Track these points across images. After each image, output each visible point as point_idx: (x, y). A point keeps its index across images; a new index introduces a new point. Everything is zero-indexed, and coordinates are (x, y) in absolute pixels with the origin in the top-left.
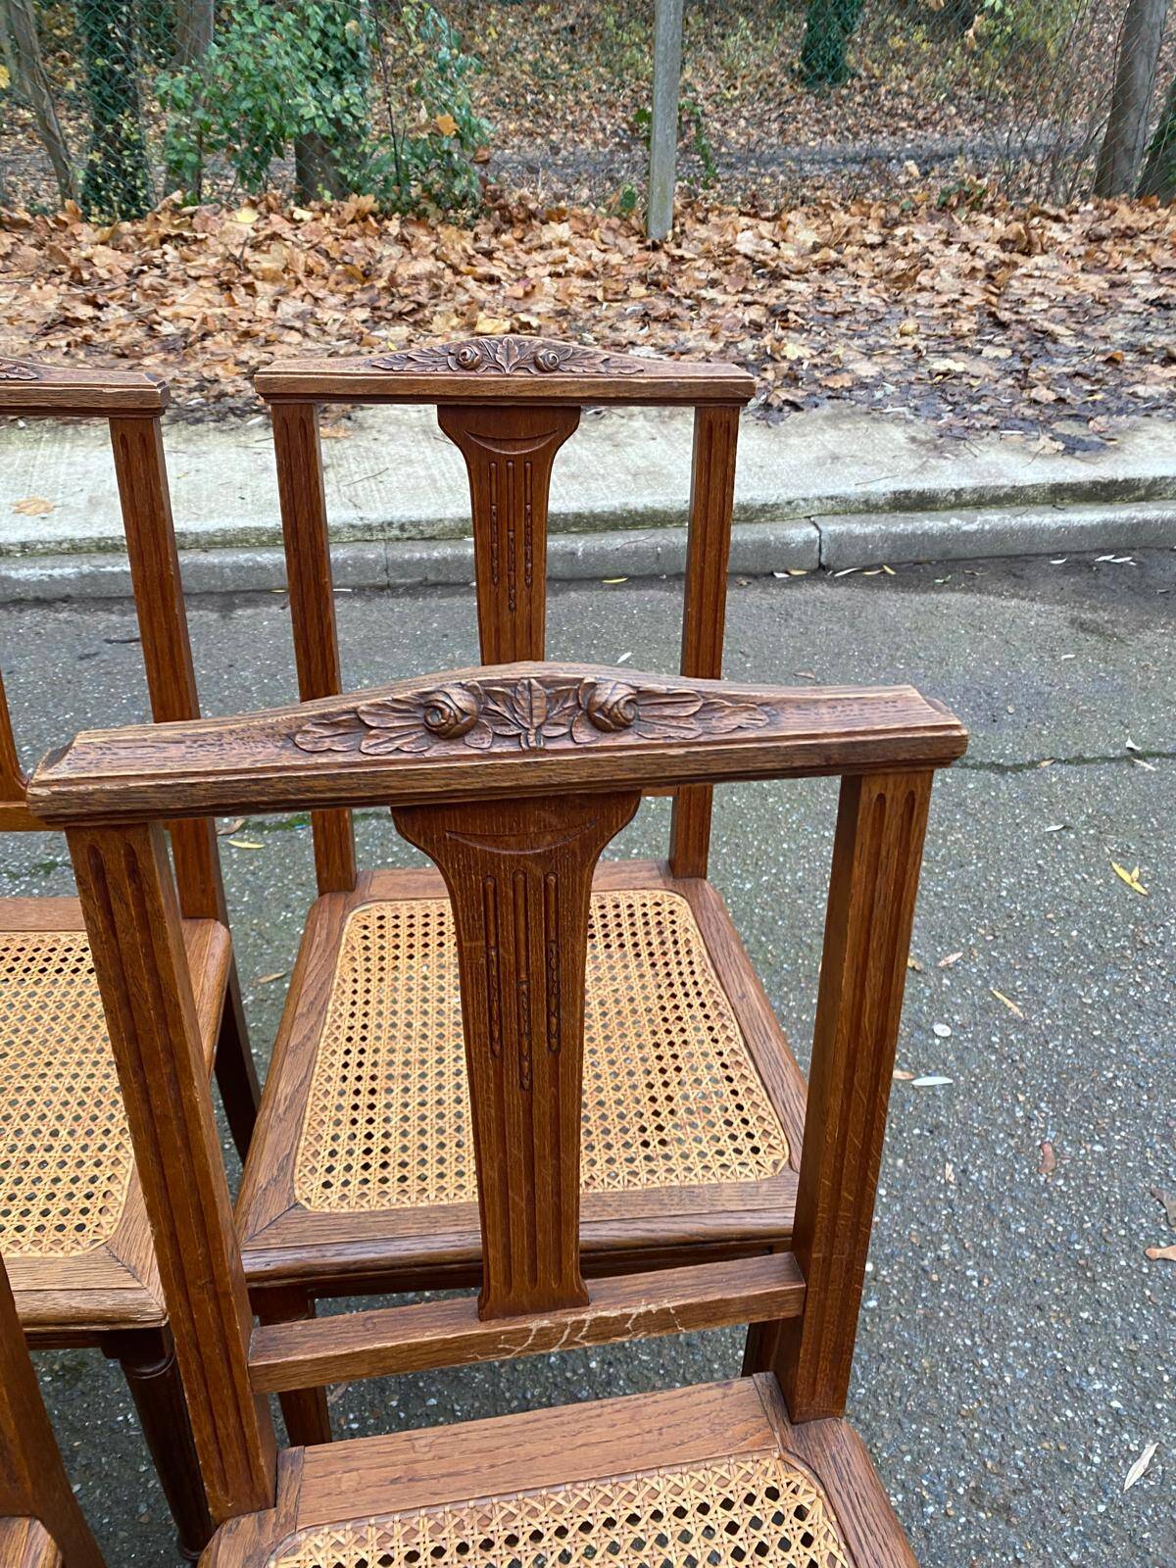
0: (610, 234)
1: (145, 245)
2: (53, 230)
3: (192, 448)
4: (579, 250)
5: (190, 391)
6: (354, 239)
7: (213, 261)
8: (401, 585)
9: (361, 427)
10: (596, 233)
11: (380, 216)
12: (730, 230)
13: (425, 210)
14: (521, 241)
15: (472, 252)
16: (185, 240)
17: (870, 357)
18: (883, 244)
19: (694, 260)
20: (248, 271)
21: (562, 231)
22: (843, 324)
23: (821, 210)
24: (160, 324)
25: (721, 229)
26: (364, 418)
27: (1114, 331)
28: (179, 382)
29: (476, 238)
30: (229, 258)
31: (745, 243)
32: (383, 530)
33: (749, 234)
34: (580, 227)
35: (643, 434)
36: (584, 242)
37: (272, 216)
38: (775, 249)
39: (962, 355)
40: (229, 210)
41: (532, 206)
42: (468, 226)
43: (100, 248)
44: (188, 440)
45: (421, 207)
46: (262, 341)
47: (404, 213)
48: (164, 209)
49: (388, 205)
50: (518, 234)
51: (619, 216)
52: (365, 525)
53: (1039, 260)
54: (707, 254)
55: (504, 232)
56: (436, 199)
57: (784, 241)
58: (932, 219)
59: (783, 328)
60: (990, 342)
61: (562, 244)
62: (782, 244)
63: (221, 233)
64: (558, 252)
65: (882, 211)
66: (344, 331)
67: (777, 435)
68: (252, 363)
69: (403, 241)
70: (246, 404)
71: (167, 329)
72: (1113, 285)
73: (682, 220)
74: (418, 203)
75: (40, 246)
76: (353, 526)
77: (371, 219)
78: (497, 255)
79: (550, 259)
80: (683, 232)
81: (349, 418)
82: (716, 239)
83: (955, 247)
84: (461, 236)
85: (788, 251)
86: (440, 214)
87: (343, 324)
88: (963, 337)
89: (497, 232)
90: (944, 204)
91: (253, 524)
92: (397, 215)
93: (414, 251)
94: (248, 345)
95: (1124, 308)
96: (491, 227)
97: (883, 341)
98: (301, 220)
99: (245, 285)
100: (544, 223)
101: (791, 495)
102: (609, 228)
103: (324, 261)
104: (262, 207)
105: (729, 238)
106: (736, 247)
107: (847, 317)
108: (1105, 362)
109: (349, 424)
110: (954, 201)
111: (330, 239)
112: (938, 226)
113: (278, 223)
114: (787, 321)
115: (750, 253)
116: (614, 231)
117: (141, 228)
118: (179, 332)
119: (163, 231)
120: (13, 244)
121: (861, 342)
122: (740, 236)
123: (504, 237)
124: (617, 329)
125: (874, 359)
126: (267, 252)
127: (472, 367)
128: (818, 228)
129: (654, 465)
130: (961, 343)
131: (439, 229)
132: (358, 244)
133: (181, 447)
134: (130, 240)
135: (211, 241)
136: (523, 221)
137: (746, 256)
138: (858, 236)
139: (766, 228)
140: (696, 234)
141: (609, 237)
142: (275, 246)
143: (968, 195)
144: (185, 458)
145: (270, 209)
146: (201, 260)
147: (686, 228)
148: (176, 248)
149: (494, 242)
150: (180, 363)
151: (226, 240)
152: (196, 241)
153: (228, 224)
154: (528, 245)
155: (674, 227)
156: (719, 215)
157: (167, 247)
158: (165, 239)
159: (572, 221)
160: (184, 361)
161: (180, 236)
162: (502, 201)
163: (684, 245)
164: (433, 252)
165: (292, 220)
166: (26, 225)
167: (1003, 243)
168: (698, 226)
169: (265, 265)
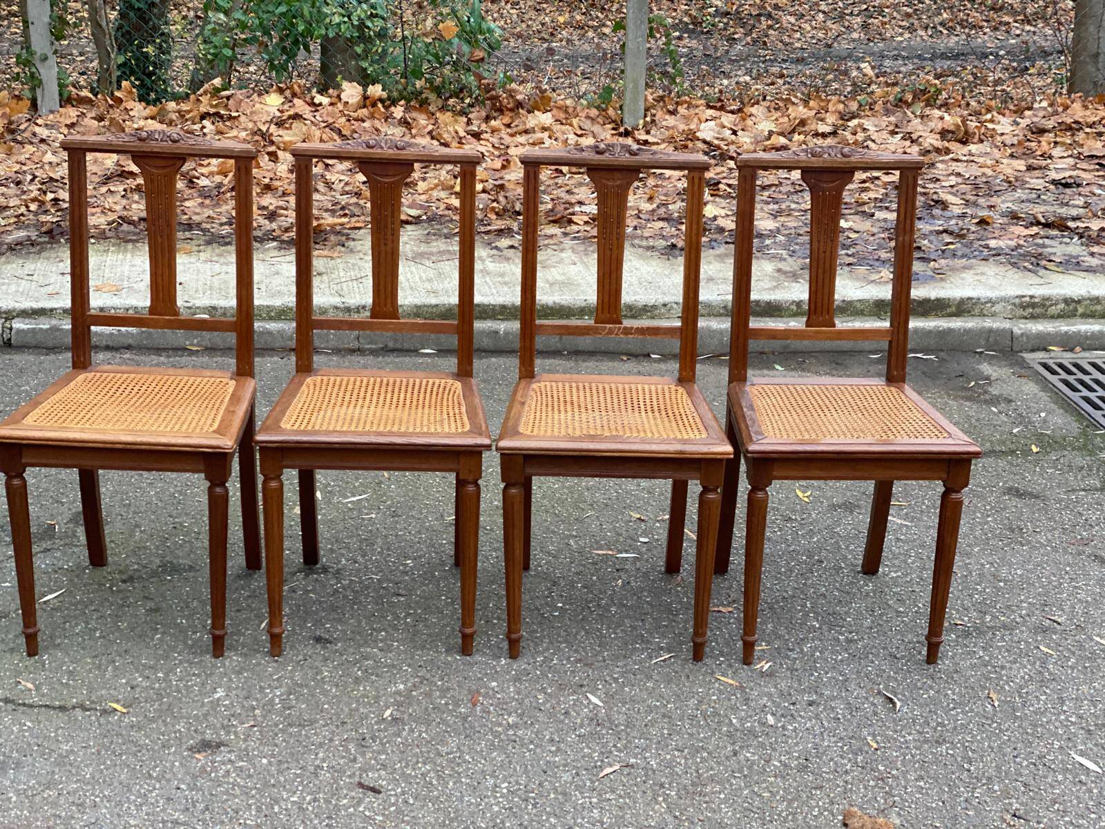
0: (589, 122)
1: (187, 120)
2: (111, 106)
3: (222, 260)
4: (558, 135)
5: (222, 224)
6: (363, 121)
7: (243, 134)
8: (368, 349)
9: (352, 251)
10: (575, 121)
11: (388, 103)
12: (696, 120)
13: (427, 98)
14: (508, 126)
15: (462, 134)
16: (221, 117)
17: (776, 217)
18: (834, 133)
19: (657, 144)
20: (272, 143)
21: (546, 119)
22: (766, 193)
23: (781, 104)
24: (198, 178)
25: (687, 119)
26: (355, 246)
27: (1003, 202)
28: (213, 218)
29: (469, 122)
30: (258, 132)
31: (707, 131)
32: (358, 312)
33: (712, 123)
34: (562, 116)
35: (567, 261)
36: (564, 128)
37: (296, 101)
38: (733, 137)
39: (856, 217)
40: (260, 95)
41: (519, 97)
42: (463, 113)
43: (149, 121)
44: (220, 255)
45: (424, 96)
46: (280, 193)
47: (408, 101)
48: (205, 93)
49: (395, 94)
50: (507, 120)
51: (598, 108)
52: (345, 308)
53: (973, 148)
54: (671, 140)
55: (495, 118)
56: (438, 90)
57: (743, 130)
58: (887, 113)
59: (712, 195)
60: (887, 208)
61: (544, 129)
62: (740, 133)
63: (252, 113)
64: (539, 135)
65: (841, 107)
66: (347, 189)
67: (672, 265)
68: (271, 208)
69: (404, 123)
70: (264, 235)
71: (203, 182)
72: (1030, 168)
73: (654, 111)
74: (421, 93)
75: (100, 119)
76: (336, 308)
77: (380, 105)
78: (484, 136)
79: (531, 141)
80: (653, 121)
81: (343, 246)
82: (682, 127)
83: (899, 136)
84: (456, 121)
85: (745, 139)
86: (440, 103)
87: (347, 184)
88: (864, 204)
89: (487, 119)
90: (901, 100)
91: (265, 303)
92: (402, 102)
93: (414, 131)
94: (269, 195)
95: (1027, 186)
96: (484, 114)
97: (793, 206)
98: (320, 104)
99: (269, 154)
100: (529, 112)
101: (667, 299)
102: (588, 117)
103: (336, 137)
104: (288, 93)
105: (693, 127)
106: (698, 134)
107: (773, 188)
108: (977, 224)
109: (343, 249)
110: (909, 97)
111: (344, 119)
112: (892, 119)
113: (300, 106)
114: (718, 190)
115: (708, 139)
116: (592, 119)
117: (185, 107)
118: (213, 185)
119: (203, 109)
120: (78, 116)
121: (776, 207)
122: (703, 126)
123: (493, 123)
124: (573, 193)
125: (779, 219)
126: (290, 128)
127: (372, 147)
128: (777, 120)
129: (569, 279)
130: (860, 209)
131: (438, 115)
132: (367, 124)
133: (215, 258)
134: (174, 116)
135: (243, 118)
136: (511, 110)
137: (705, 142)
138: (813, 127)
139: (728, 119)
140: (664, 123)
141: (587, 125)
142: (296, 125)
143: (924, 92)
144: (218, 265)
145: (294, 95)
146: (234, 133)
147: (656, 118)
148: (213, 123)
149: (484, 127)
150: (214, 206)
151: (255, 118)
152: (230, 118)
153: (258, 106)
154: (515, 130)
155: (645, 116)
156: (688, 108)
157: (206, 123)
158: (203, 117)
159: (555, 111)
160: (218, 205)
161: (217, 114)
162: (493, 93)
163: (652, 132)
164: (430, 133)
165: (312, 104)
166: (89, 101)
167: (944, 134)
168: (667, 117)
169: (287, 138)
